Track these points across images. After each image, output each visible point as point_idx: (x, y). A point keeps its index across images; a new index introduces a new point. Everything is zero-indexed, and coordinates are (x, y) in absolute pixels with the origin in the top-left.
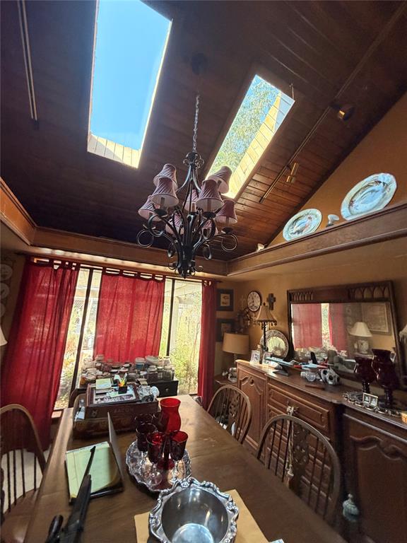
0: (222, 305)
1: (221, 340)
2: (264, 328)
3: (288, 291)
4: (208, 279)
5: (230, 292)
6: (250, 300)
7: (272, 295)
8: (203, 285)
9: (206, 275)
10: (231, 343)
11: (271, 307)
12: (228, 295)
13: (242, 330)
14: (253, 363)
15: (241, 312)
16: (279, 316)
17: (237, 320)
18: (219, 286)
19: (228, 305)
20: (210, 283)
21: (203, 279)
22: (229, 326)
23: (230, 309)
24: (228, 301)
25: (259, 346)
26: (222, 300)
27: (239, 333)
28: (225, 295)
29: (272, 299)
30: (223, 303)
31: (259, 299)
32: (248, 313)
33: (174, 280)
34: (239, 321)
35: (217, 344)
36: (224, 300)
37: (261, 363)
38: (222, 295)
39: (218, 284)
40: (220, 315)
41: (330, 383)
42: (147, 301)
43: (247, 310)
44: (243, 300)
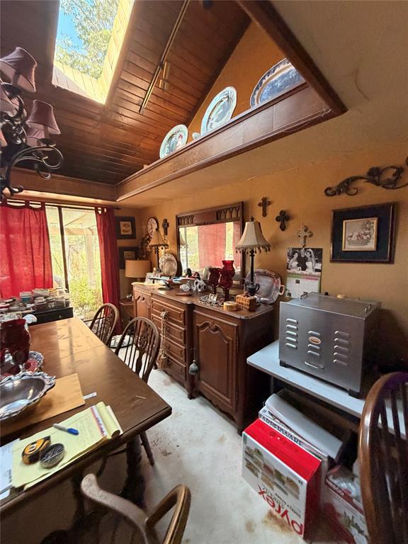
0: (122, 233)
1: (124, 268)
2: (157, 252)
3: (176, 216)
4: (103, 207)
5: (132, 220)
6: (149, 227)
7: (166, 220)
8: (97, 212)
9: (99, 201)
10: (131, 268)
11: (166, 233)
12: (129, 223)
13: (144, 256)
14: (148, 283)
15: (143, 239)
16: (172, 241)
17: (140, 247)
18: (117, 213)
19: (130, 233)
20: (105, 210)
21: (96, 206)
22: (132, 254)
23: (133, 237)
24: (130, 228)
25: (155, 269)
26: (122, 228)
27: (141, 259)
28: (125, 223)
29: (166, 225)
30: (124, 231)
31: (156, 225)
32: (148, 239)
33: (60, 208)
34: (142, 248)
35: (121, 270)
36: (125, 228)
37: (154, 282)
38: (122, 223)
39: (115, 210)
40: (122, 243)
41: (199, 290)
42: (24, 232)
43: (148, 237)
44: (144, 227)
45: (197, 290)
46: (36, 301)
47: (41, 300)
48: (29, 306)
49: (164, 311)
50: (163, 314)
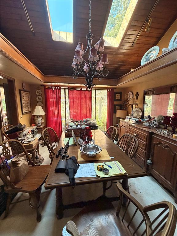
0: (116, 99)
1: (115, 113)
2: (132, 107)
3: (144, 91)
4: (110, 88)
5: (120, 93)
6: (128, 96)
7: (138, 93)
8: (108, 91)
9: (109, 86)
10: (119, 113)
11: (137, 98)
12: (119, 95)
13: (125, 109)
14: (126, 120)
15: (125, 101)
16: (140, 102)
17: (123, 105)
18: (115, 91)
19: (119, 99)
20: (111, 90)
21: (107, 88)
22: (119, 107)
23: (120, 100)
24: (119, 97)
25: (130, 114)
26: (117, 97)
27: (123, 110)
28: (118, 94)
29: (137, 95)
30: (117, 98)
31: (132, 95)
32: (127, 101)
33: (96, 90)
34: (124, 105)
35: (114, 114)
36: (118, 97)
37: (129, 120)
38: (117, 95)
39: (114, 89)
40: (115, 103)
41: (154, 126)
42: (85, 99)
43: (127, 100)
44: (126, 96)
45: (153, 126)
46: (87, 122)
47: (89, 122)
48: (85, 123)
49: (135, 133)
50: (135, 135)
